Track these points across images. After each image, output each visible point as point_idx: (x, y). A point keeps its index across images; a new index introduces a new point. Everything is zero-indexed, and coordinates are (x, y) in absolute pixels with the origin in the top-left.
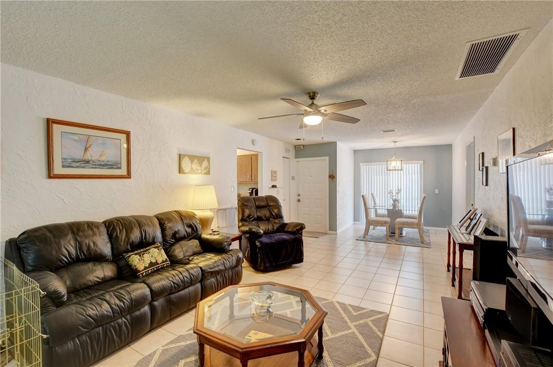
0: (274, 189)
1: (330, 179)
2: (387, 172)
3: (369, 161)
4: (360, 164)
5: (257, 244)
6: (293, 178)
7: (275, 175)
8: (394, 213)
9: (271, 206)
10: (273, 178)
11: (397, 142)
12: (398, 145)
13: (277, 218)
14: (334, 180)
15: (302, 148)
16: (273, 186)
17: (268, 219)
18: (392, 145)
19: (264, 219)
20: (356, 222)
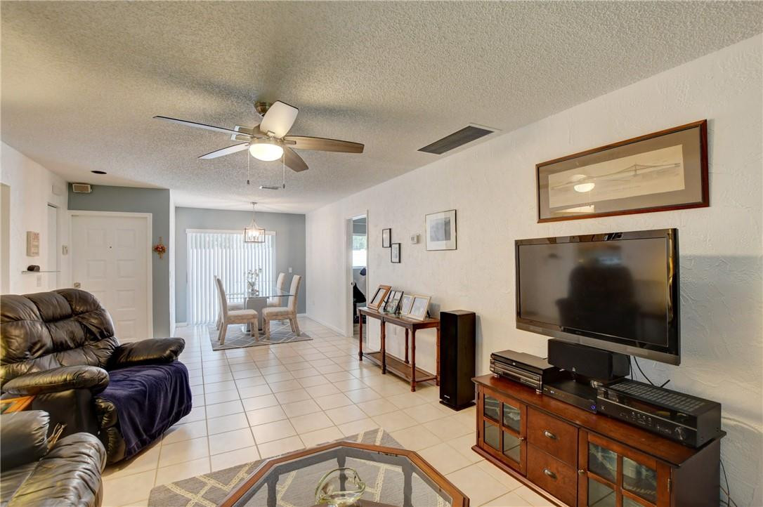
0: (34, 275)
1: (156, 254)
2: (244, 246)
3: (201, 227)
4: (187, 230)
5: (103, 405)
6: (65, 250)
7: (36, 244)
8: (256, 302)
9: (82, 313)
10: (33, 250)
11: (256, 203)
12: (258, 208)
13: (103, 336)
14: (164, 255)
15: (90, 190)
16: (31, 269)
17: (79, 345)
18: (249, 207)
19: (72, 345)
20: (180, 324)
